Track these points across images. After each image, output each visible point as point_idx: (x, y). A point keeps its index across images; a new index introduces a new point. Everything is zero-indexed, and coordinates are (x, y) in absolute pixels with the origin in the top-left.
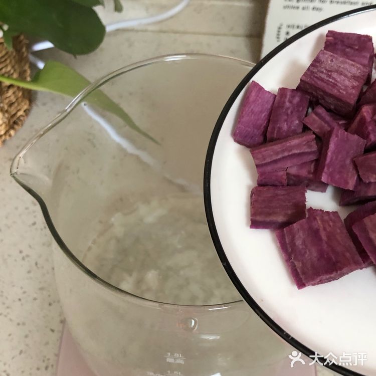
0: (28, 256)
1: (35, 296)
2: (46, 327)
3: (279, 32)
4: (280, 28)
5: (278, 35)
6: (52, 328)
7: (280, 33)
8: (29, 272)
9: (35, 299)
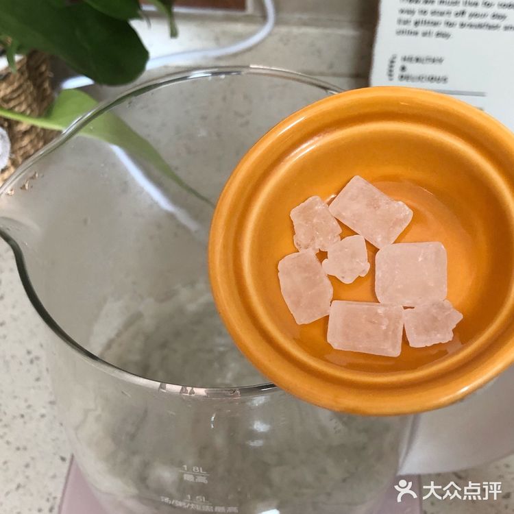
0: (37, 358)
1: (43, 411)
2: (55, 454)
3: (391, 66)
4: (392, 62)
5: (391, 71)
6: (63, 455)
7: (392, 73)
8: (38, 379)
9: (43, 416)
